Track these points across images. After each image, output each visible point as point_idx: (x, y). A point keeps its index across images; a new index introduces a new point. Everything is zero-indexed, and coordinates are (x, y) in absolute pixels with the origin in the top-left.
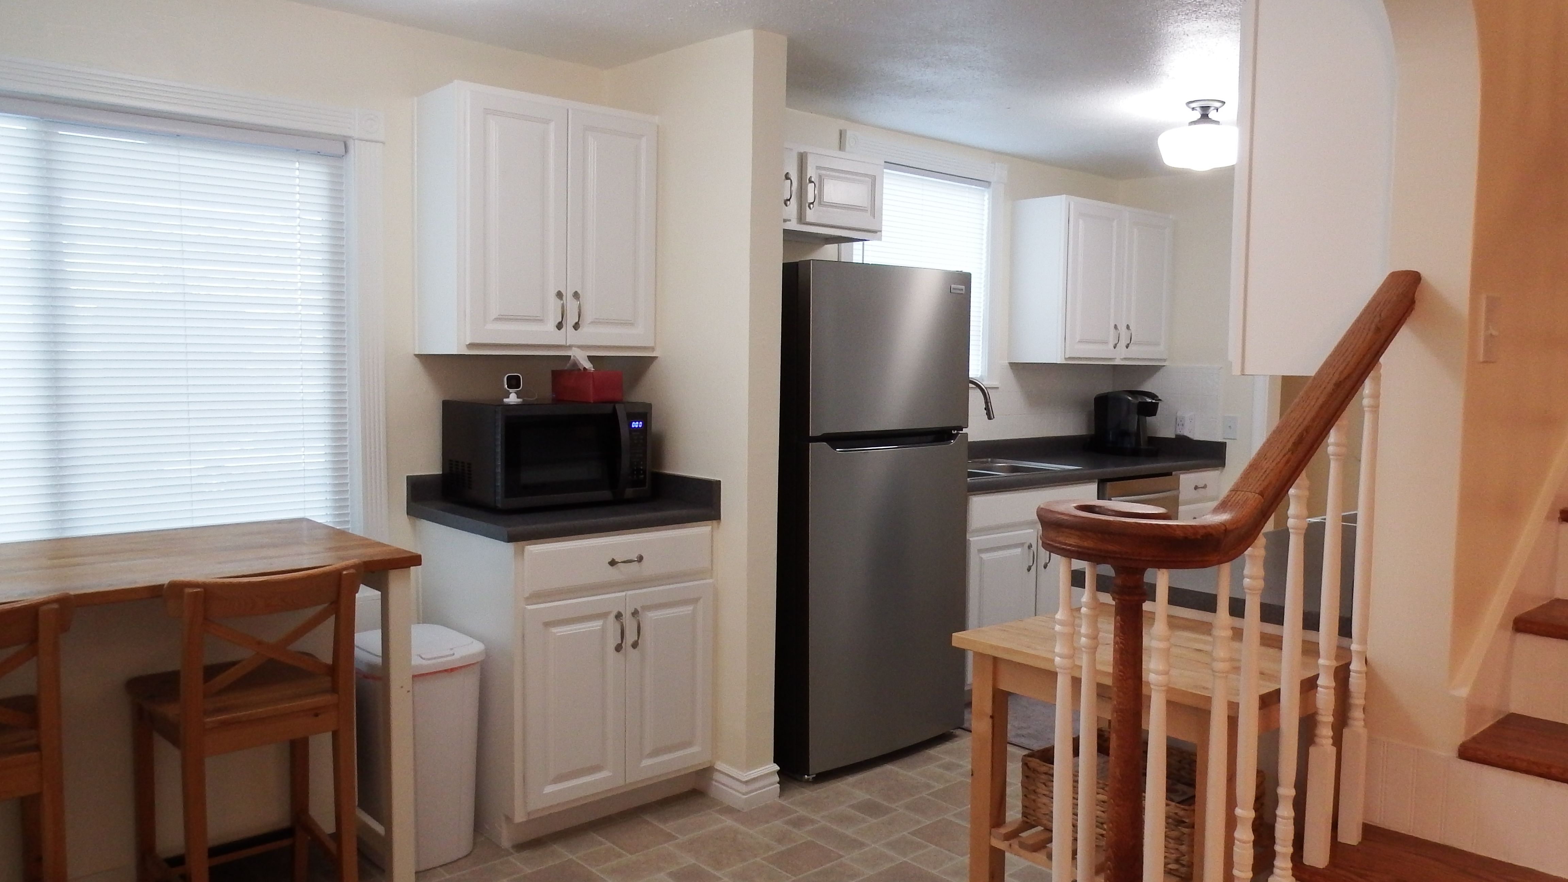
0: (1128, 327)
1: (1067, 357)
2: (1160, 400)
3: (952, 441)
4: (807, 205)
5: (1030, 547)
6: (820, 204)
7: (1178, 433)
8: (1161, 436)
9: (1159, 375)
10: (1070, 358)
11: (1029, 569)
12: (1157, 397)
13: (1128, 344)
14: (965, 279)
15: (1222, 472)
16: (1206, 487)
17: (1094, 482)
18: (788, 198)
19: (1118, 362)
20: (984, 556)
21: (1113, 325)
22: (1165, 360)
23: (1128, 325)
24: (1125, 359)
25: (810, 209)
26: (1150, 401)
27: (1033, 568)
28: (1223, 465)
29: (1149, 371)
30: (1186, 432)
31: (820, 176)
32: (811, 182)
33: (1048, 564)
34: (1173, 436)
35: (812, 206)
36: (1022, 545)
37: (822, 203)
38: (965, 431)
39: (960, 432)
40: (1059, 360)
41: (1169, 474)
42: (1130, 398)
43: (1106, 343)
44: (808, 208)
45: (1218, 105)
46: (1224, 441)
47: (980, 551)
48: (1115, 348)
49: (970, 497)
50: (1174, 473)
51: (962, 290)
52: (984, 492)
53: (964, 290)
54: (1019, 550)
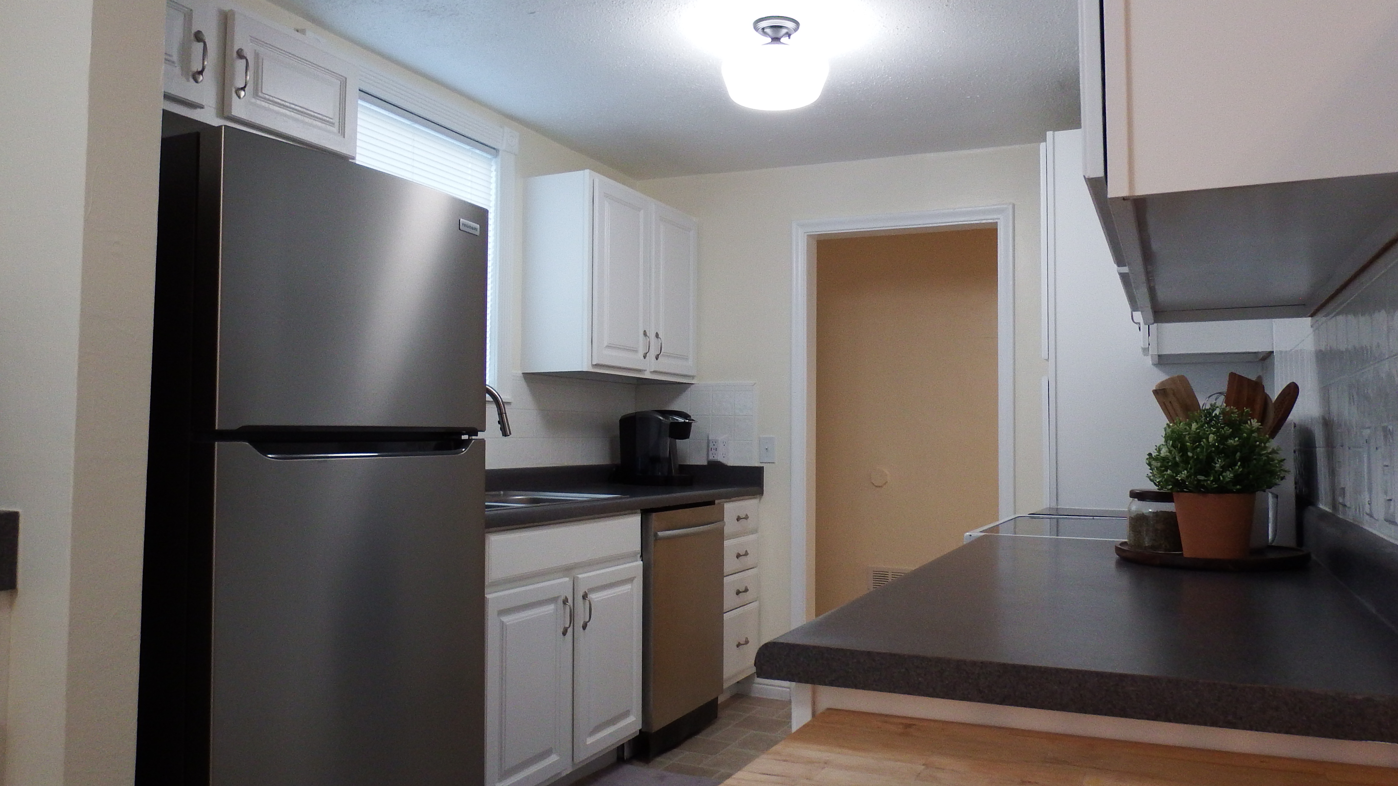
0: (657, 335)
1: (594, 363)
2: (693, 420)
3: (464, 450)
4: (234, 90)
5: (565, 601)
6: (256, 94)
7: (711, 458)
8: (693, 463)
9: (688, 392)
10: (597, 365)
11: (564, 633)
12: (690, 416)
13: (658, 355)
14: (481, 215)
15: (760, 500)
16: (748, 518)
17: (635, 513)
18: (200, 69)
19: (647, 375)
20: (507, 619)
21: (642, 333)
22: (693, 377)
23: (657, 333)
24: (655, 372)
25: (239, 97)
26: (683, 421)
27: (570, 630)
28: (761, 493)
29: (678, 388)
30: (720, 458)
31: (257, 55)
32: (240, 55)
33: (588, 623)
34: (705, 463)
35: (242, 93)
36: (554, 600)
37: (260, 94)
38: (481, 435)
39: (474, 437)
40: (585, 366)
41: (711, 503)
42: (661, 418)
43: (636, 351)
44: (234, 95)
45: (790, 25)
46: (761, 465)
47: (502, 612)
48: (645, 357)
49: (487, 535)
50: (717, 502)
51: (475, 229)
52: (504, 528)
53: (479, 230)
54: (550, 608)
